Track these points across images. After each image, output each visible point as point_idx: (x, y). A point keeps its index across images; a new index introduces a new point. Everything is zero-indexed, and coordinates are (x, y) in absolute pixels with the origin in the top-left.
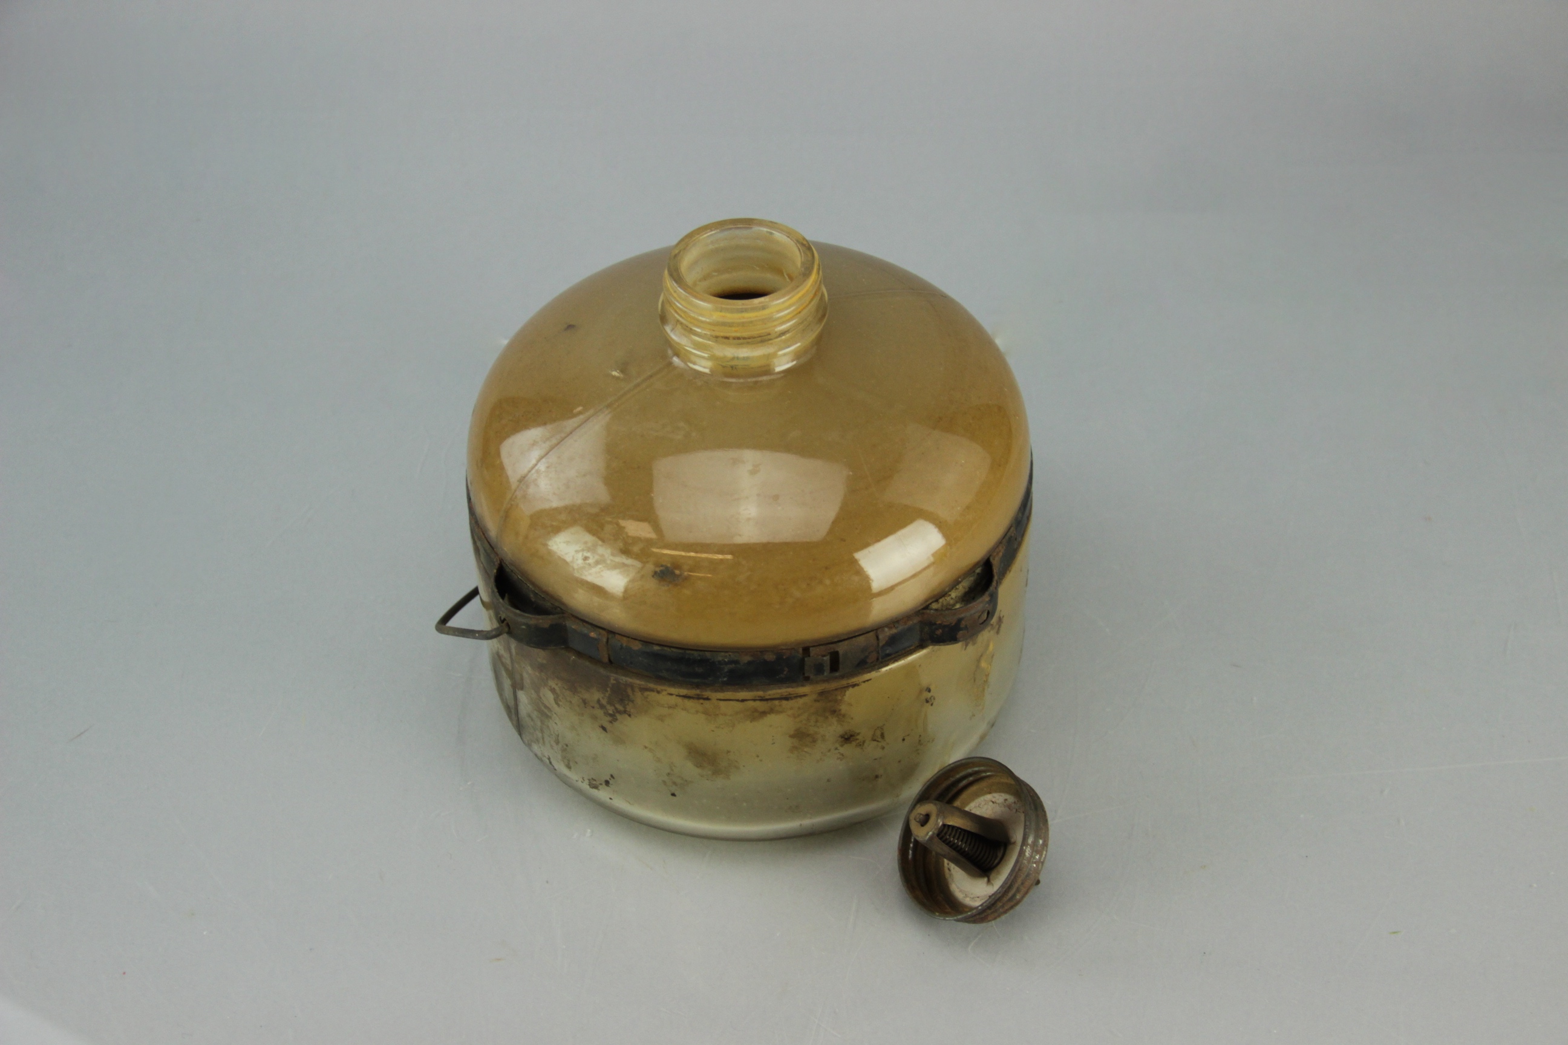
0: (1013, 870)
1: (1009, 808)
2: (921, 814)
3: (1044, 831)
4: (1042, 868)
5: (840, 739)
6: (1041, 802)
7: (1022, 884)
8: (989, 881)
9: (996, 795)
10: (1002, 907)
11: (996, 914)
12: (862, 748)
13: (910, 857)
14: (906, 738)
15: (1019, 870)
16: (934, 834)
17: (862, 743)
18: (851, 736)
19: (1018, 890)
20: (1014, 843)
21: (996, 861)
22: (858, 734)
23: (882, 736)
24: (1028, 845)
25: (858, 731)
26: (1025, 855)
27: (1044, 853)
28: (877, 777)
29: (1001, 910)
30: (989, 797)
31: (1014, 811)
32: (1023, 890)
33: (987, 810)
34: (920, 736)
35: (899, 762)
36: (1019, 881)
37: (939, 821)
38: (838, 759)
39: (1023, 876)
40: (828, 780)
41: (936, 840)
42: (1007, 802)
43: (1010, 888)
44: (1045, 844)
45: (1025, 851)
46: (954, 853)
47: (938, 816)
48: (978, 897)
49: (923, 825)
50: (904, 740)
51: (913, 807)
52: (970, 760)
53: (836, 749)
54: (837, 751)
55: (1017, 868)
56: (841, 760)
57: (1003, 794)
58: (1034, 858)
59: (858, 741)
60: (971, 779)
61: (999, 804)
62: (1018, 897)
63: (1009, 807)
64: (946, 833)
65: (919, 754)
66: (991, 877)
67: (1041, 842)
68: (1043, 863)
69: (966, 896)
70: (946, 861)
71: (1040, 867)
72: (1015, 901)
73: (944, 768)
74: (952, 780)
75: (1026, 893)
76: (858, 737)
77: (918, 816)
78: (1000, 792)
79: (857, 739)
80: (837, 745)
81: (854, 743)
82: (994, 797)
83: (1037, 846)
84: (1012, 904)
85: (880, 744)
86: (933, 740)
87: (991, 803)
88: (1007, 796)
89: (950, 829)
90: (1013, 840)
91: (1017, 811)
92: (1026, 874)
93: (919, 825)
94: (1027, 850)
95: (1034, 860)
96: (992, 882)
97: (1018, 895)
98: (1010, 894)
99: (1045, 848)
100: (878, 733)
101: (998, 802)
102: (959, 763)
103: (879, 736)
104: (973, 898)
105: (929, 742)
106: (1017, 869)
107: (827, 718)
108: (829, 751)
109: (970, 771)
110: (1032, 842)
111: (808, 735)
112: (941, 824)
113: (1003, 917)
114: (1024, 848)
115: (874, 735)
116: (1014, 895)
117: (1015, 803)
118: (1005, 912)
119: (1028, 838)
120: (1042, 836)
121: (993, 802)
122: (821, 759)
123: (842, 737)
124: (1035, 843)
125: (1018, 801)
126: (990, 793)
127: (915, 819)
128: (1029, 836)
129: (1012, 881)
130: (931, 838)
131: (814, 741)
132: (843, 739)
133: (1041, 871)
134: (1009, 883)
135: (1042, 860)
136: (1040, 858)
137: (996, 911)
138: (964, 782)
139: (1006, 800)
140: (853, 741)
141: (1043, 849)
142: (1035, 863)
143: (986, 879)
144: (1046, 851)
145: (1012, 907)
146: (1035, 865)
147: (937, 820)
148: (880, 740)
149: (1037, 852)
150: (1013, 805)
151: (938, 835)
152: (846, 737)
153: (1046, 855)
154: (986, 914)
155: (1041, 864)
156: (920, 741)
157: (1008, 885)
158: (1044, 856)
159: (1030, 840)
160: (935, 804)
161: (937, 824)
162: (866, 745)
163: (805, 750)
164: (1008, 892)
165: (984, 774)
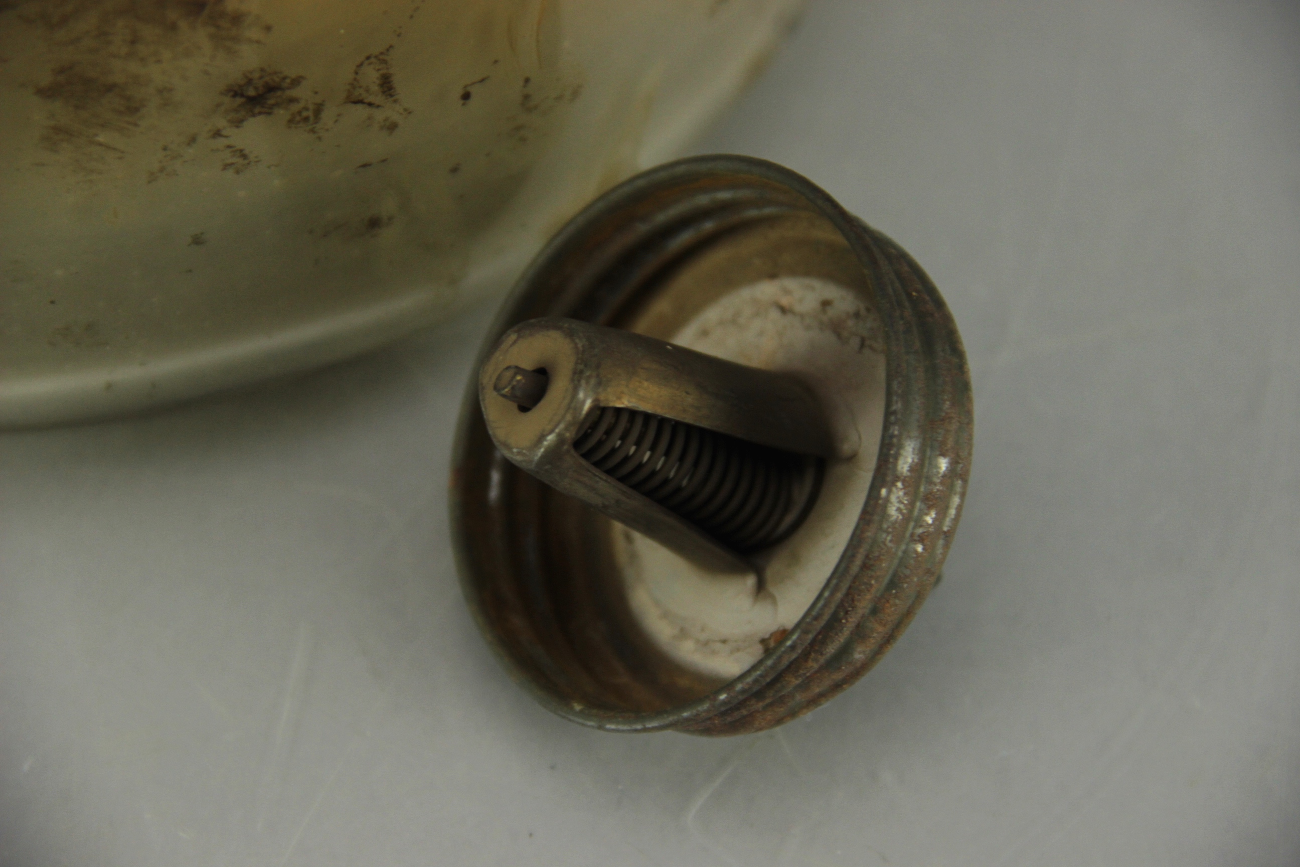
0: (840, 572)
1: (839, 335)
2: (518, 370)
3: (954, 426)
4: (944, 554)
5: (227, 100)
6: (947, 319)
7: (875, 611)
8: (761, 588)
9: (791, 283)
10: (804, 686)
11: (781, 710)
12: (313, 131)
13: (494, 493)
14: (473, 90)
15: (865, 566)
16: (561, 440)
17: (310, 113)
18: (271, 89)
19: (860, 634)
20: (852, 458)
21: (789, 519)
22: (296, 82)
23: (386, 85)
24: (897, 478)
25: (292, 73)
26: (884, 515)
27: (956, 500)
28: (374, 223)
29: (799, 697)
30: (767, 290)
31: (855, 342)
32: (878, 631)
33: (761, 334)
34: (527, 80)
35: (455, 170)
36: (864, 605)
37: (581, 395)
38: (226, 167)
39: (877, 586)
40: (197, 241)
41: (573, 460)
42: (831, 312)
43: (833, 624)
44: (959, 472)
45: (887, 500)
46: (635, 502)
47: (577, 376)
48: (724, 641)
49: (524, 409)
50: (466, 96)
51: (495, 343)
52: (703, 167)
53: (217, 134)
54: (221, 142)
55: (858, 562)
56: (237, 172)
57: (817, 284)
58: (919, 522)
59: (295, 107)
60: (709, 226)
61: (802, 316)
62: (859, 655)
63: (836, 328)
64: (608, 433)
65: (523, 140)
66: (769, 573)
67: (943, 464)
68: (948, 536)
69: (683, 633)
70: (618, 527)
71: (939, 551)
72: (846, 670)
73: (613, 190)
74: (642, 229)
75: (889, 639)
76: (294, 93)
77: (509, 374)
78: (807, 273)
79: (292, 100)
80: (221, 122)
81: (282, 114)
82: (787, 292)
83: (930, 482)
84: (838, 676)
85: (379, 115)
86: (575, 94)
87: (774, 314)
88: (831, 291)
89: (624, 420)
90: (846, 448)
91: (862, 345)
92: (886, 580)
93: (514, 406)
94: (893, 498)
95: (920, 531)
96: (771, 588)
97: (860, 649)
98: (831, 649)
99: (959, 483)
100: (371, 75)
101: (798, 308)
102: (663, 175)
103: (375, 88)
104: (706, 643)
105: (560, 98)
106: (855, 568)
107: (173, 27)
108: (193, 140)
109: (703, 200)
110: (912, 469)
111: (110, 88)
112: (588, 404)
113: (808, 716)
114: (884, 492)
115: (354, 84)
116: (845, 650)
117: (857, 315)
118: (814, 702)
119: (897, 457)
120: (950, 443)
121: (783, 310)
122: (162, 170)
123: (235, 92)
124: (920, 469)
125: (868, 310)
126: (773, 276)
127: (496, 388)
128: (900, 447)
129: (841, 605)
130: (553, 455)
131: (133, 109)
132: (239, 100)
133: (942, 562)
134: (826, 617)
135: (945, 529)
136: (939, 521)
137: (781, 701)
138: (685, 238)
139: (826, 304)
140: (277, 105)
141: (951, 488)
142: (921, 539)
143: (750, 581)
144: (963, 495)
145: (837, 687)
146: (920, 548)
147: (575, 390)
148: (378, 99)
149: (931, 500)
150: (850, 323)
151: (577, 444)
152: (251, 92)
153: (959, 508)
154: (744, 712)
155: (941, 542)
156: (526, 97)
157: (822, 622)
158: (952, 512)
159: (907, 459)
160: (570, 334)
161: (573, 404)
162: (328, 115)
163: (101, 139)
164: (824, 643)
165: (753, 213)
